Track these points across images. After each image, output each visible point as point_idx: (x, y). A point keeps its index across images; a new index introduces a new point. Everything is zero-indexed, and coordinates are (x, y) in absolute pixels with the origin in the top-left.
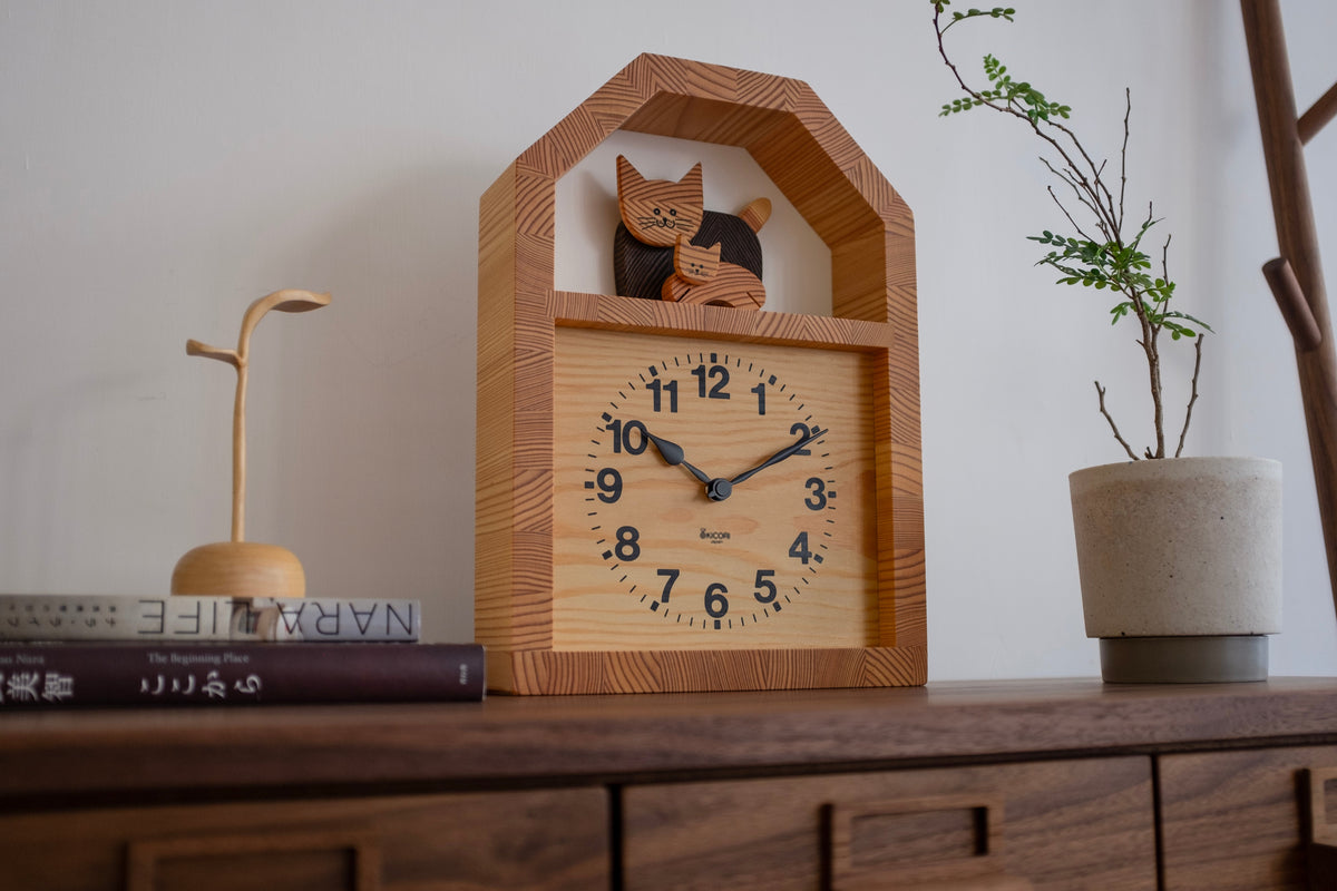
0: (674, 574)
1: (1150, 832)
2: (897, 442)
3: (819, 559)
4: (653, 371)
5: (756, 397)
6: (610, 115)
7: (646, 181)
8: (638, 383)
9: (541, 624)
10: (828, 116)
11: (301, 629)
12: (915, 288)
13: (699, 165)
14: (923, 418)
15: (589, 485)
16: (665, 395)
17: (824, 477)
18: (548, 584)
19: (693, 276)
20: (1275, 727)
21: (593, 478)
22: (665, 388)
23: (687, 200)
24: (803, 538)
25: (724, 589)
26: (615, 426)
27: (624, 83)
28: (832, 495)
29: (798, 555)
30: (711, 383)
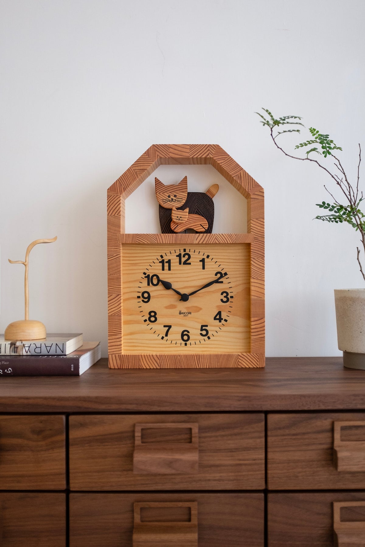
0: (170, 327)
1: (263, 440)
2: (254, 278)
3: (226, 321)
4: (162, 256)
5: (201, 263)
6: (140, 169)
7: (165, 186)
8: (156, 261)
9: (118, 346)
10: (227, 156)
11: (30, 352)
12: (264, 219)
13: (186, 177)
14: (265, 269)
15: (139, 297)
16: (166, 265)
17: (228, 291)
18: (120, 332)
19: (178, 221)
20: (319, 406)
21: (140, 295)
22: (166, 262)
23: (181, 191)
24: (219, 313)
25: (188, 332)
26: (148, 277)
27: (146, 157)
28: (232, 297)
29: (217, 319)
30: (183, 260)
